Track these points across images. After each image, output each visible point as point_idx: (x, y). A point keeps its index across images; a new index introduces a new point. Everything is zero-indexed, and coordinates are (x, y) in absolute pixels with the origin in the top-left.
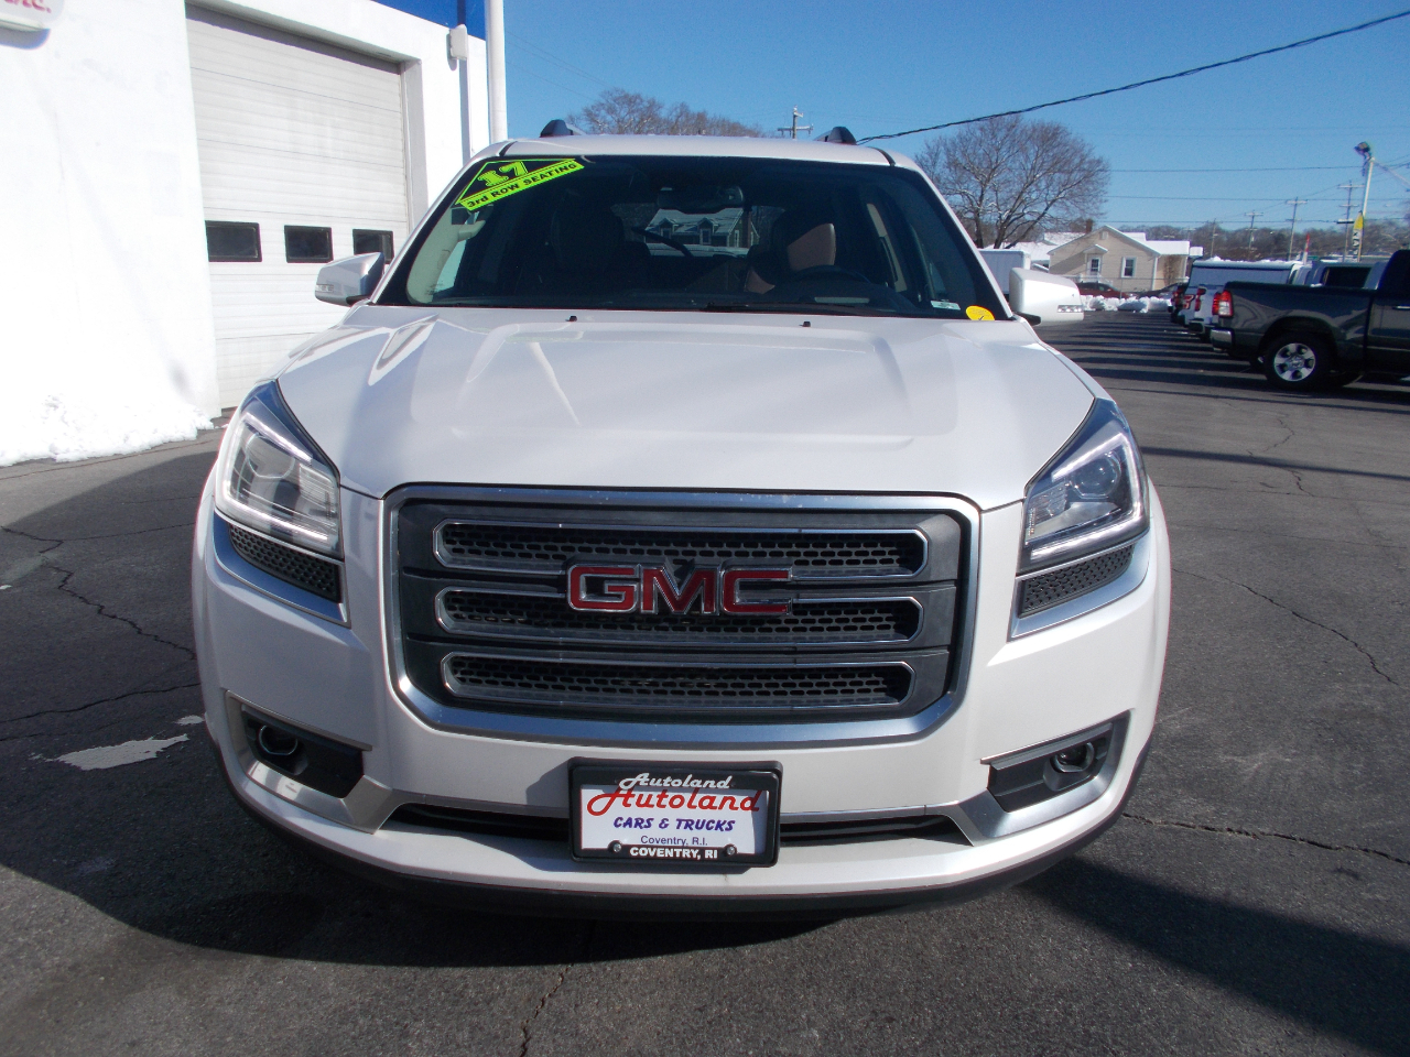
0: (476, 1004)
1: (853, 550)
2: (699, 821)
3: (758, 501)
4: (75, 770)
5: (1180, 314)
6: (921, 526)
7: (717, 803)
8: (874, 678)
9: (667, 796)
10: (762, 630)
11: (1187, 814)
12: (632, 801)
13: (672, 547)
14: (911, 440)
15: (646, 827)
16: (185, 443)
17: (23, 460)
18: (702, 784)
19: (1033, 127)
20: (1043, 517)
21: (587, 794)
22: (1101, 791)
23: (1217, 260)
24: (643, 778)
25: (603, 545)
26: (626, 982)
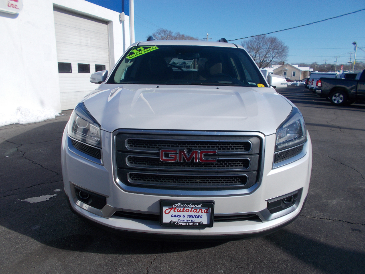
0: (134, 263)
1: (233, 146)
2: (193, 216)
3: (209, 133)
4: (29, 203)
5: (307, 86)
6: (250, 140)
7: (198, 211)
8: (238, 179)
9: (185, 209)
10: (209, 166)
11: (315, 215)
12: (176, 210)
13: (186, 145)
14: (247, 118)
15: (179, 217)
16: (52, 119)
17: (11, 124)
18: (194, 206)
19: (269, 38)
20: (280, 138)
21: (164, 209)
22: (295, 208)
23: (317, 72)
24: (179, 204)
25: (169, 145)
26: (173, 258)
